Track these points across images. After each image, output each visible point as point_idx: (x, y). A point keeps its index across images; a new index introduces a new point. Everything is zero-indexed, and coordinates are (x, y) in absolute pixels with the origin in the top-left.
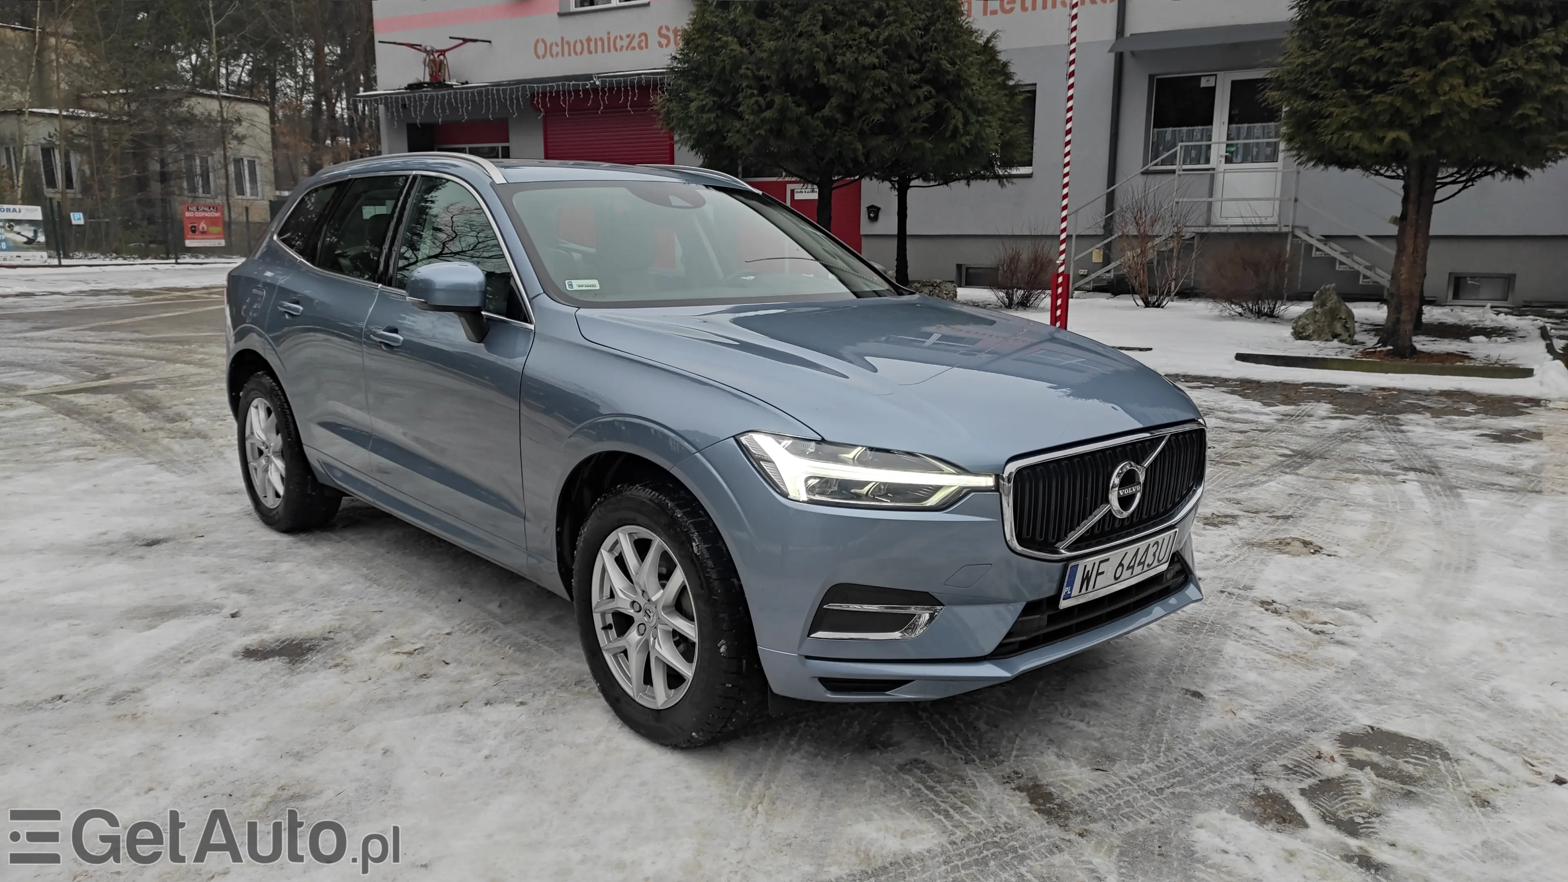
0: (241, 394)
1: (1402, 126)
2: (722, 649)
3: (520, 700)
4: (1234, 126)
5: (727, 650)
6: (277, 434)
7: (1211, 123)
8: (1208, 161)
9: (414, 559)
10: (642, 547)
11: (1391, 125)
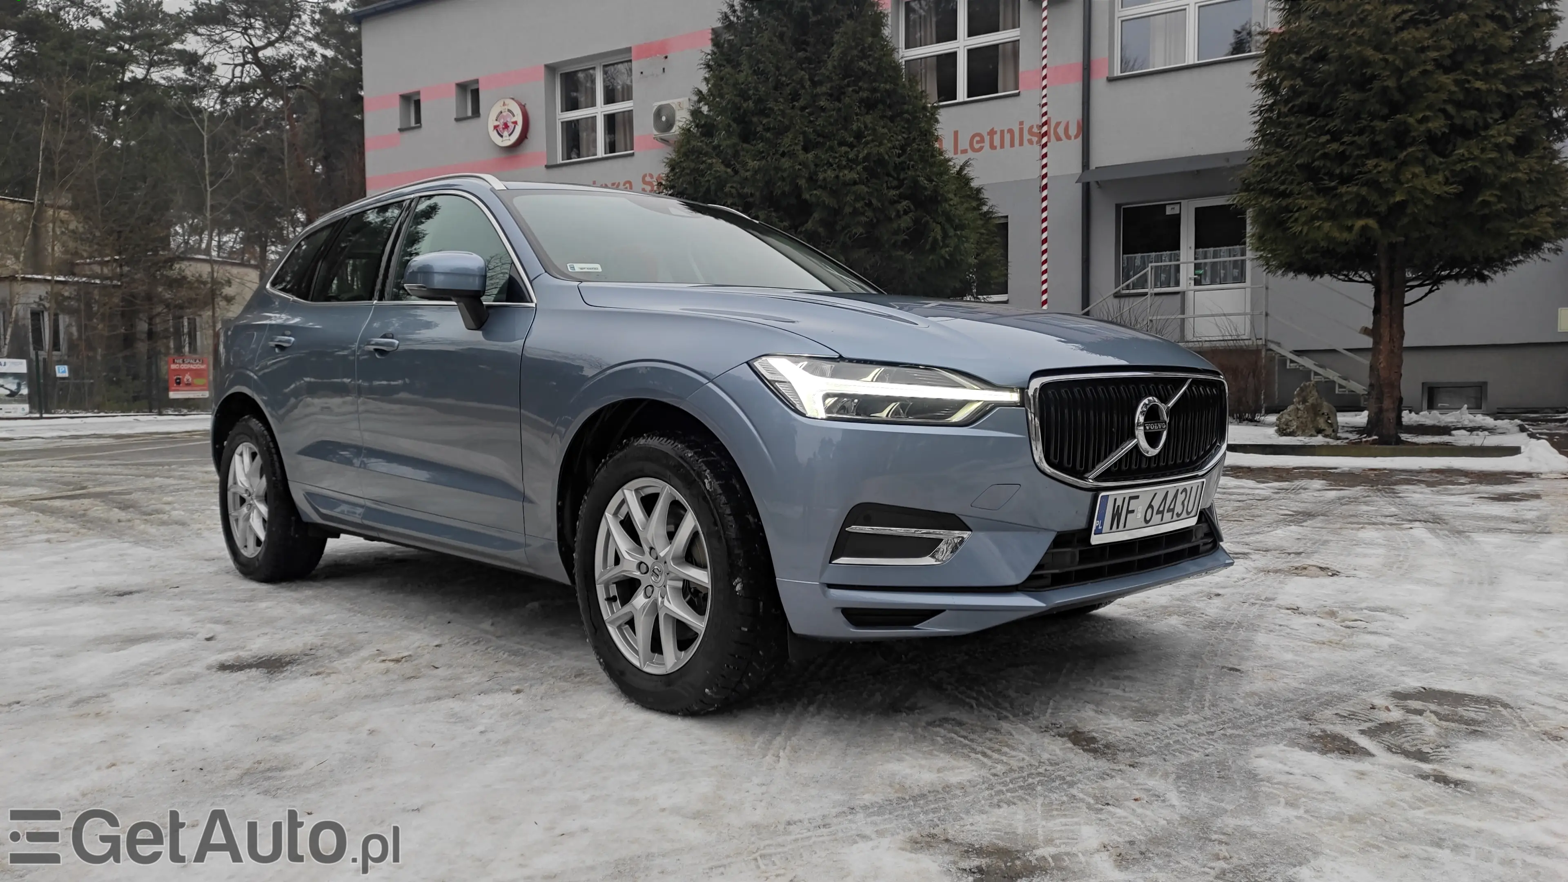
0: (225, 443)
1: (1368, 215)
2: (738, 588)
3: (516, 687)
4: (1201, 250)
5: (743, 588)
6: (261, 477)
7: (1179, 249)
8: (1177, 284)
9: (401, 595)
10: (648, 503)
11: (1358, 214)
